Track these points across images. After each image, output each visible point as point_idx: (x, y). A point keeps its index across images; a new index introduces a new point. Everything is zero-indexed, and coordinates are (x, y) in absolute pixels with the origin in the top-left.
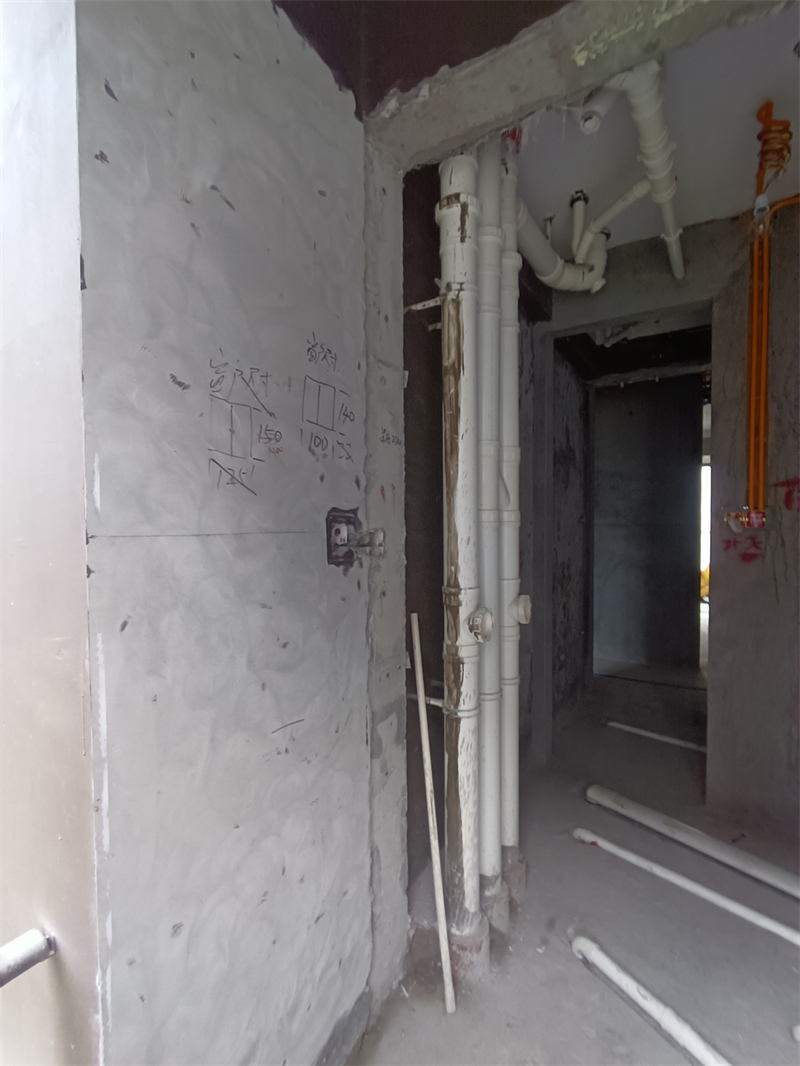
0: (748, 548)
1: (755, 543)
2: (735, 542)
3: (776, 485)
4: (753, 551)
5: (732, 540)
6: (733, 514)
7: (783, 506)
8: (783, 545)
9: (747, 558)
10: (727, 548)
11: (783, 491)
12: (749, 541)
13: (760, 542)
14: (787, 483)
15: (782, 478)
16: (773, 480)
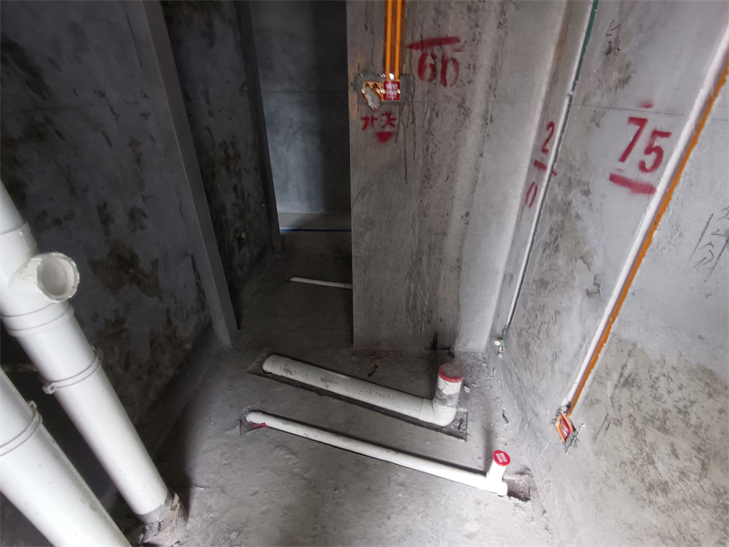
0: (383, 127)
1: (390, 121)
2: (373, 119)
3: (411, 47)
4: (388, 129)
5: (370, 117)
6: (371, 84)
7: (416, 74)
8: (413, 122)
9: (383, 137)
10: (365, 127)
11: (417, 54)
12: (385, 118)
13: (394, 119)
14: (421, 45)
15: (417, 39)
16: (409, 41)
